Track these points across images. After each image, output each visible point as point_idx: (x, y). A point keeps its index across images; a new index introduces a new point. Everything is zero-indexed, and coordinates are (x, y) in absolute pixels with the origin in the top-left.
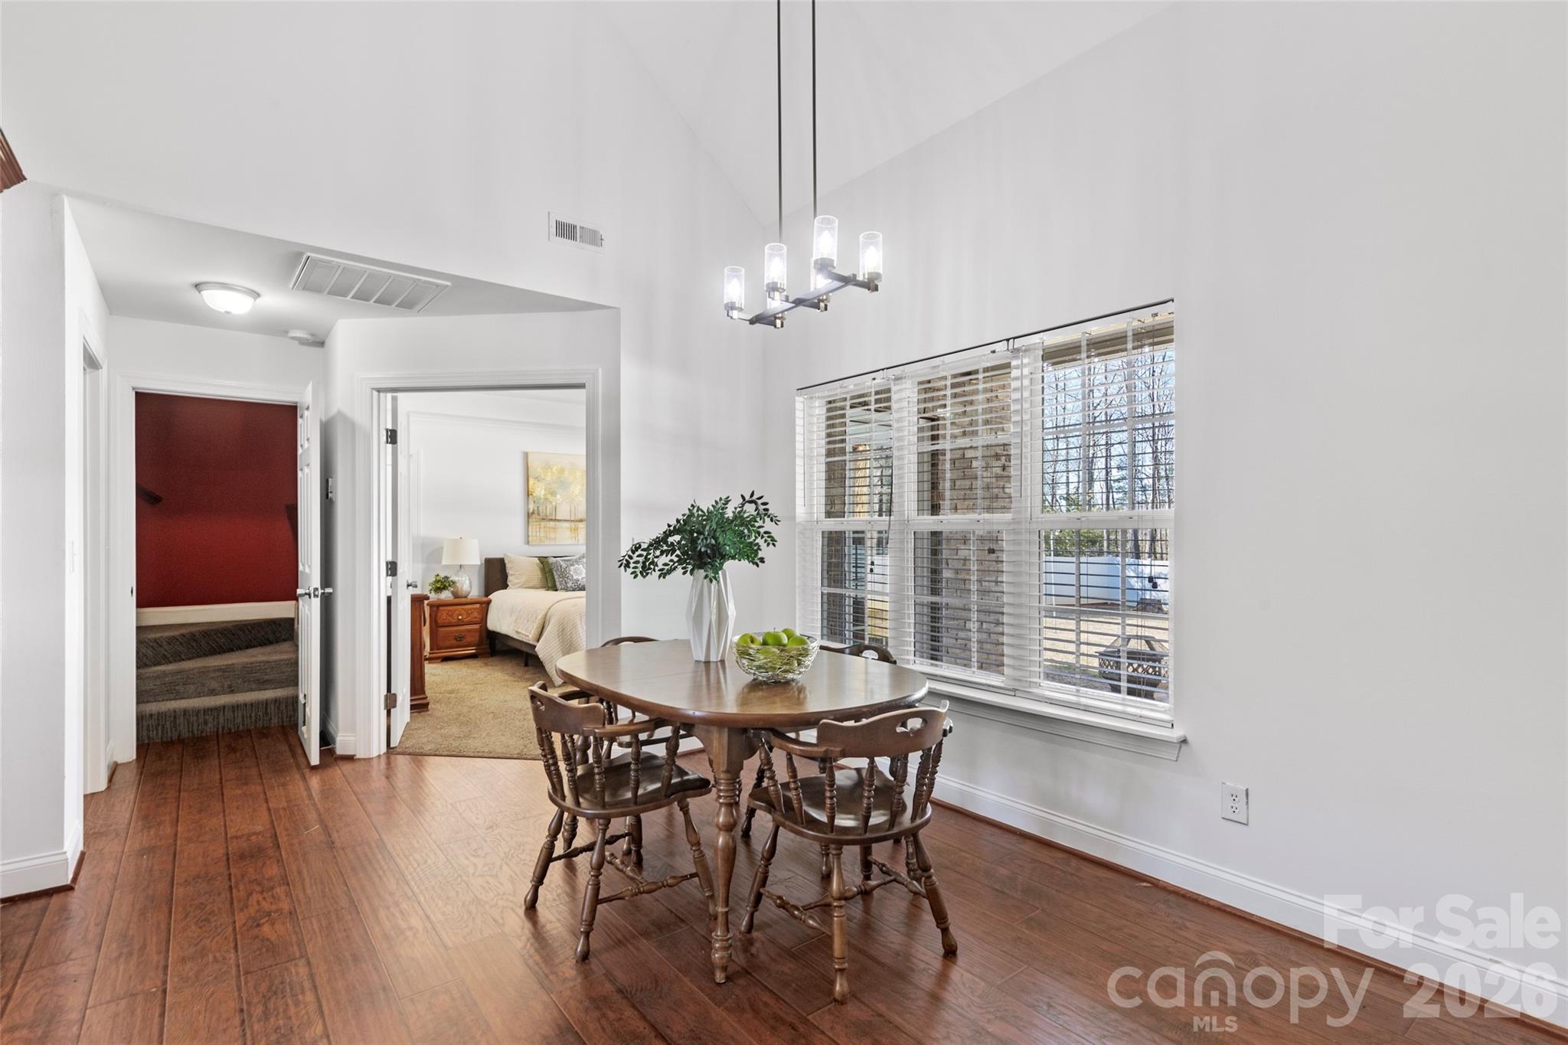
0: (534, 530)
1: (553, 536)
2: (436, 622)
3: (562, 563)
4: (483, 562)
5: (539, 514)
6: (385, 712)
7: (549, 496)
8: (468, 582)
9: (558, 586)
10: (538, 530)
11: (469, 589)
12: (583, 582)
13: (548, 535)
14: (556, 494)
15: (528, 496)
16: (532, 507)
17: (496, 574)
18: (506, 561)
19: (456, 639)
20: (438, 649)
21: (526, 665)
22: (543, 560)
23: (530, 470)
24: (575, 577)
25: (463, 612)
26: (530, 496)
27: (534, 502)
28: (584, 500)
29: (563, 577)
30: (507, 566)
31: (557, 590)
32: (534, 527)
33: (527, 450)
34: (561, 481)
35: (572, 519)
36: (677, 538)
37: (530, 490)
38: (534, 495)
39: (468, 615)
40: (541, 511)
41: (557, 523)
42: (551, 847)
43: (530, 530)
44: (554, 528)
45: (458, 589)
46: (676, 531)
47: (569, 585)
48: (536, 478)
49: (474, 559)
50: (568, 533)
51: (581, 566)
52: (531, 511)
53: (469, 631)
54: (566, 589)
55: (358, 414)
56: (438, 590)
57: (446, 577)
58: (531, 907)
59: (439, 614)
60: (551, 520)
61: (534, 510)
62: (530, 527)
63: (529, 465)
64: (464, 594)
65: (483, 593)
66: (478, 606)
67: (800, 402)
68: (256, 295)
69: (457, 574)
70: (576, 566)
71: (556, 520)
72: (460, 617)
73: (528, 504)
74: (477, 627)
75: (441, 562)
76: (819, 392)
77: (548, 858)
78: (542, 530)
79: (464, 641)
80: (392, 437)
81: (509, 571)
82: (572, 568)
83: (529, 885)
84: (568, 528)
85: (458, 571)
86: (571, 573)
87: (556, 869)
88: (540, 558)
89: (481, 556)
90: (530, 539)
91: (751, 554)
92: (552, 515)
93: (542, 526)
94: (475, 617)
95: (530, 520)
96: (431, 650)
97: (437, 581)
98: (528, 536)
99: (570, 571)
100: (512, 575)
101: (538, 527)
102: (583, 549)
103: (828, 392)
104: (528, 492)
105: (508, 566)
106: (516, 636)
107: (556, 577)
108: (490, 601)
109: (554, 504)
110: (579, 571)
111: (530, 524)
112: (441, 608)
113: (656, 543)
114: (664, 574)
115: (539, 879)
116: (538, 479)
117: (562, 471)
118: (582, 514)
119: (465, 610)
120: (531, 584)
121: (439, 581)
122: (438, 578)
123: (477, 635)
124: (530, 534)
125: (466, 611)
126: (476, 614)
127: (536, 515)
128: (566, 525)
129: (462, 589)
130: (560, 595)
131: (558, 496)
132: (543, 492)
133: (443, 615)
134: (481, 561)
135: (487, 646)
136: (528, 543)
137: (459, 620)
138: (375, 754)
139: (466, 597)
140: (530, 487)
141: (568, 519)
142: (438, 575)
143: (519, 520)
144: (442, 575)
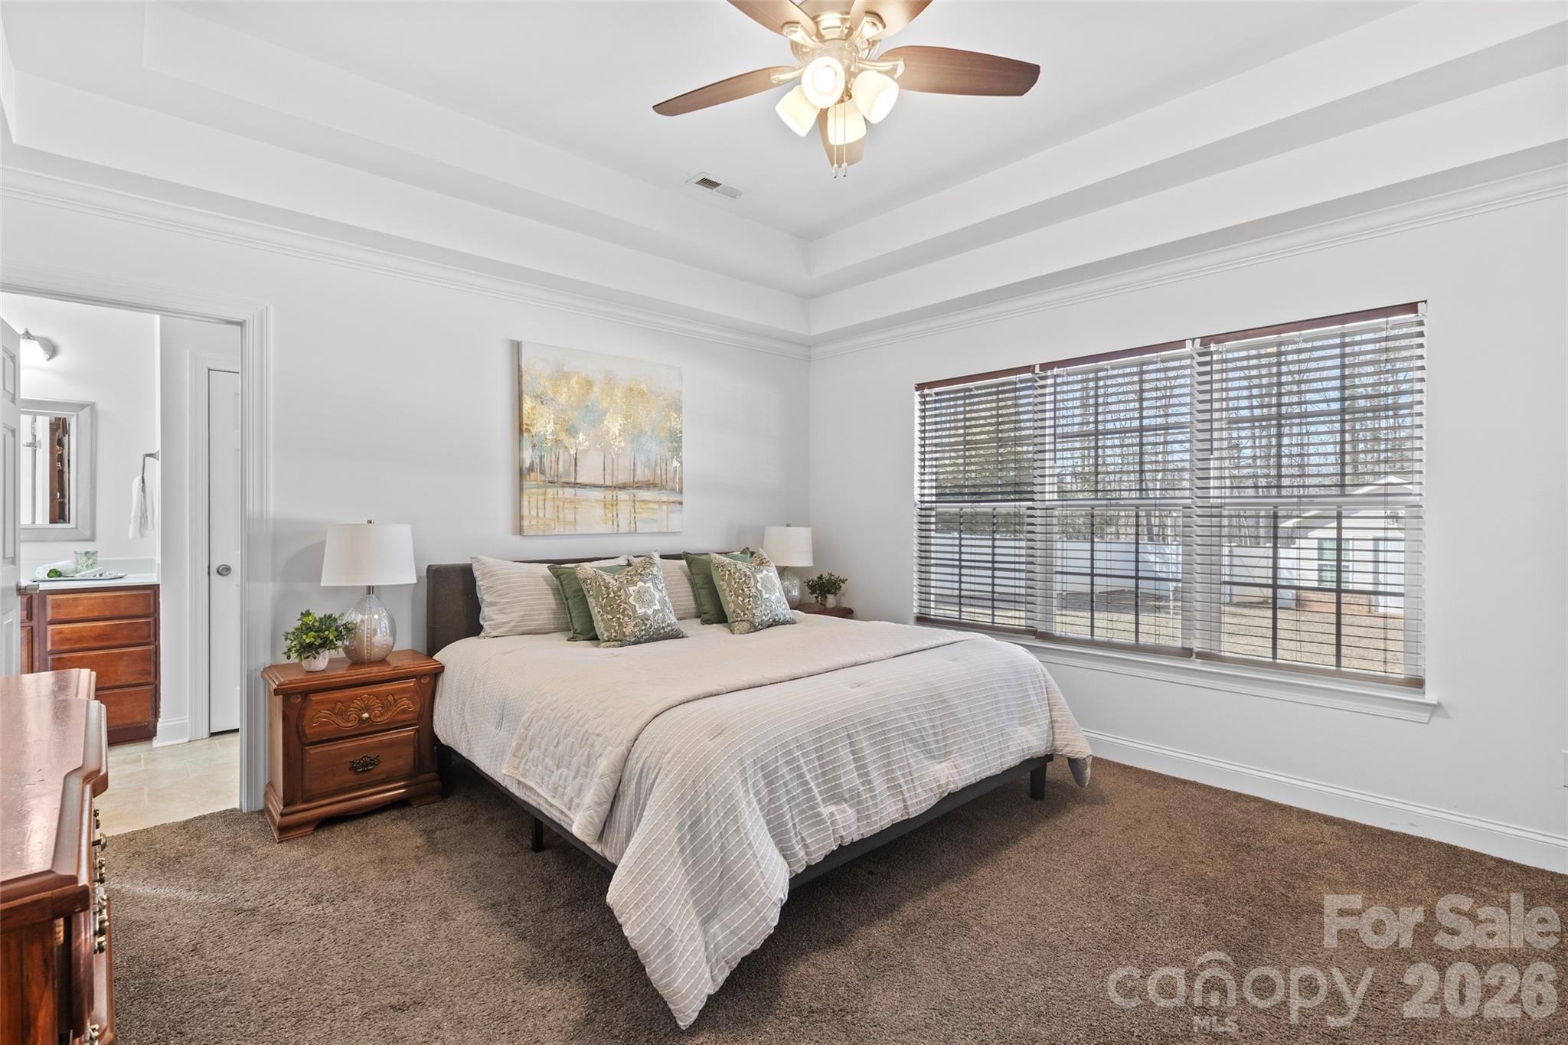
0: (533, 504)
1: (570, 516)
2: (300, 734)
3: (608, 578)
4: (425, 574)
5: (542, 472)
7: (563, 436)
8: (385, 623)
9: (600, 627)
10: (541, 504)
11: (389, 640)
13: (561, 516)
14: (577, 433)
15: (521, 431)
16: (528, 456)
17: (452, 604)
18: (476, 574)
19: (353, 769)
20: (305, 802)
22: (559, 568)
23: (526, 378)
24: (640, 611)
25: (374, 701)
26: (525, 435)
27: (534, 446)
29: (612, 612)
30: (479, 583)
31: (595, 639)
32: (534, 499)
33: (519, 339)
34: (587, 406)
35: (608, 482)
37: (525, 421)
38: (534, 431)
39: (386, 707)
40: (547, 464)
41: (579, 491)
43: (525, 503)
45: (361, 642)
47: (627, 631)
48: (537, 396)
49: (405, 570)
51: (650, 584)
52: (527, 464)
53: (391, 744)
54: (619, 640)
56: (308, 650)
57: (331, 618)
59: (309, 713)
60: (567, 484)
61: (532, 463)
62: (525, 498)
63: (524, 368)
64: (376, 653)
66: (411, 683)
69: (360, 607)
70: (640, 584)
71: (576, 485)
72: (366, 715)
73: (520, 449)
74: (408, 733)
75: (319, 579)
78: (549, 504)
81: (484, 595)
82: (631, 589)
84: (597, 501)
85: (362, 601)
86: (631, 600)
88: (554, 563)
89: (417, 561)
90: (525, 523)
92: (569, 475)
93: (549, 496)
94: (404, 711)
95: (526, 484)
96: (285, 805)
97: (306, 629)
98: (521, 518)
99: (628, 596)
100: (491, 604)
101: (541, 498)
104: (521, 424)
105: (481, 583)
107: (595, 611)
108: (440, 668)
109: (572, 452)
110: (647, 597)
111: (526, 492)
112: (314, 697)
116: (540, 398)
117: (589, 384)
119: (377, 695)
120: (532, 625)
121: (310, 629)
122: (309, 620)
123: (408, 753)
124: (525, 512)
127: (537, 474)
128: (597, 494)
129: (371, 644)
130: (606, 653)
131: (581, 437)
132: (551, 427)
133: (320, 716)
134: (417, 572)
135: (433, 775)
136: (520, 531)
137: (362, 721)
139: (382, 661)
140: (525, 417)
141: (601, 482)
142: (307, 614)
143: (503, 484)
144: (319, 614)
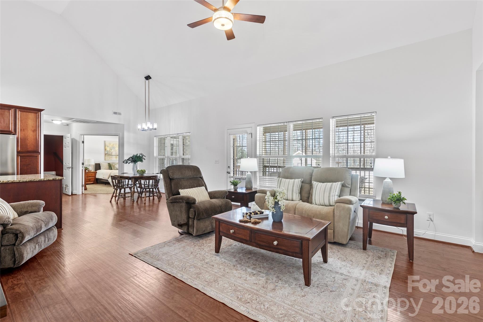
1: (111, 159)
3: (113, 164)
4: (95, 164)
6: (82, 187)
8: (91, 168)
11: (92, 170)
12: (118, 168)
14: (112, 150)
17: (98, 167)
18: (100, 164)
21: (105, 185)
22: (109, 164)
23: (106, 144)
27: (107, 151)
28: (118, 151)
33: (105, 140)
34: (113, 147)
35: (115, 155)
36: (131, 159)
42: (113, 195)
44: (111, 157)
46: (130, 158)
49: (93, 163)
50: (115, 158)
51: (117, 164)
53: (92, 178)
54: (114, 169)
55: (77, 138)
57: (87, 167)
58: (111, 202)
59: (86, 175)
65: (95, 170)
66: (94, 173)
67: (155, 138)
68: (61, 121)
71: (112, 155)
73: (105, 152)
74: (94, 177)
76: (158, 137)
77: (113, 196)
79: (91, 180)
80: (83, 142)
81: (101, 166)
83: (110, 199)
85: (89, 166)
87: (114, 198)
91: (141, 161)
97: (85, 168)
99: (115, 166)
101: (108, 157)
102: (118, 162)
103: (160, 137)
104: (105, 149)
106: (103, 179)
107: (112, 167)
108: (97, 172)
109: (111, 152)
111: (106, 156)
113: (128, 160)
114: (129, 163)
115: (112, 199)
116: (108, 146)
117: (113, 145)
118: (118, 154)
120: (106, 169)
123: (94, 179)
124: (106, 158)
125: (91, 174)
126: (93, 175)
127: (107, 154)
129: (90, 170)
130: (113, 170)
132: (109, 149)
136: (105, 160)
137: (90, 176)
138: (80, 194)
143: (103, 155)
